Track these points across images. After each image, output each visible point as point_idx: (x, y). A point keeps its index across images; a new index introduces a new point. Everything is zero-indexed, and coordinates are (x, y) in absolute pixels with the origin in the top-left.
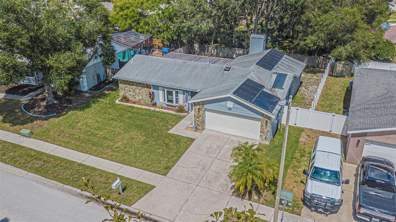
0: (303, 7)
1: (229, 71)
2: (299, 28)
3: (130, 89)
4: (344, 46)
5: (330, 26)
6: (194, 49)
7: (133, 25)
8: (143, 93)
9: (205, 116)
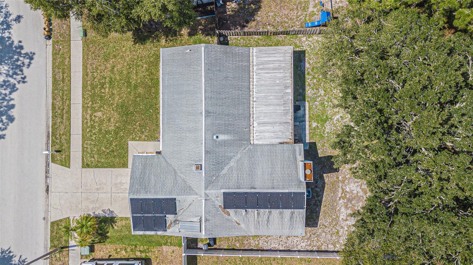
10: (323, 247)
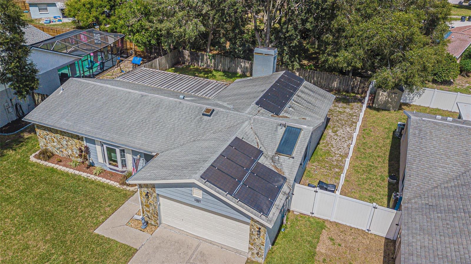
0: (334, 7)
1: (211, 117)
2: (327, 37)
3: (53, 138)
4: (392, 68)
5: (373, 39)
6: (184, 57)
7: (101, 18)
8: (73, 147)
9: (160, 205)
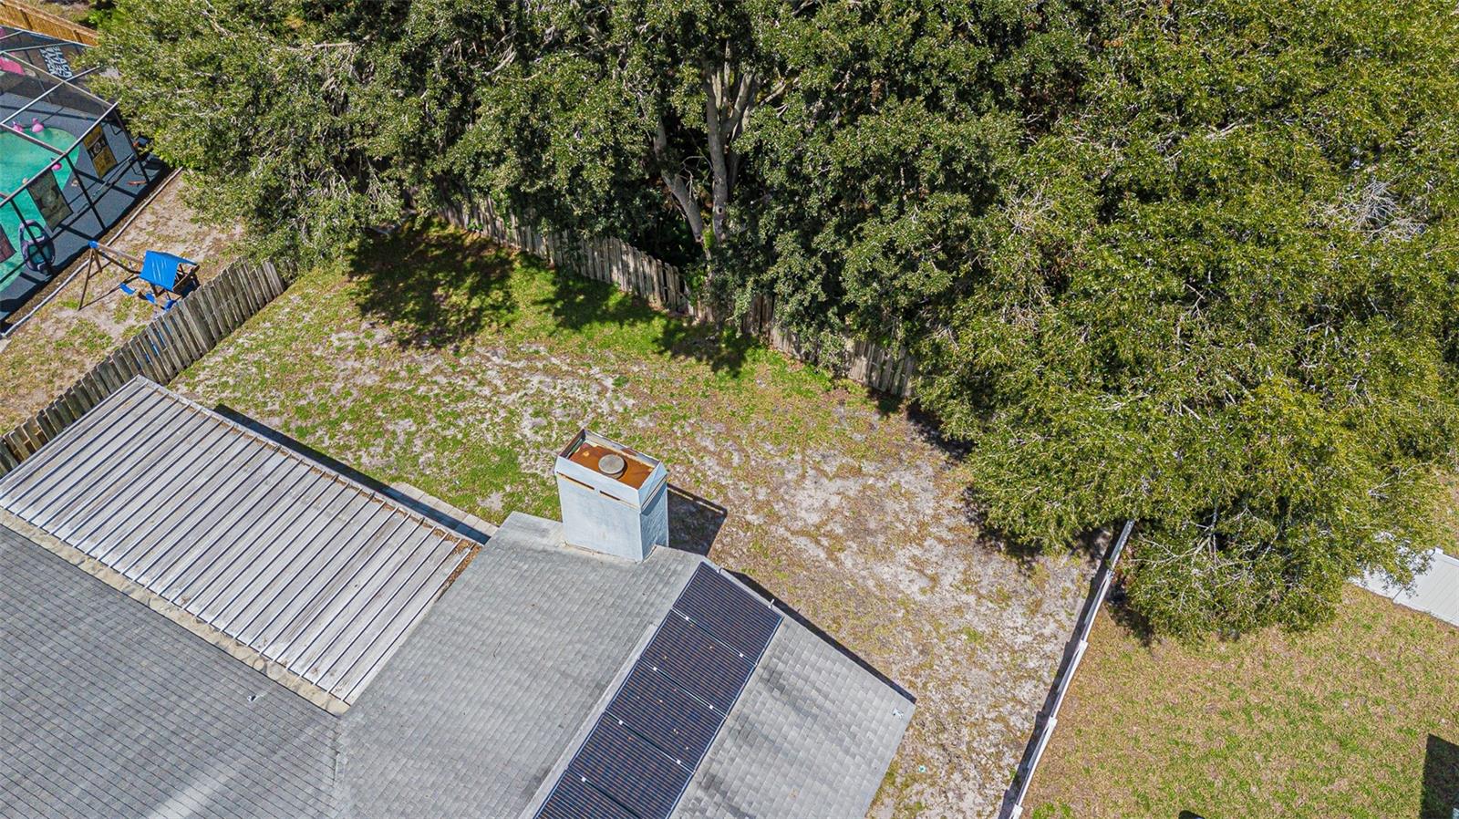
10: (1015, 721)
